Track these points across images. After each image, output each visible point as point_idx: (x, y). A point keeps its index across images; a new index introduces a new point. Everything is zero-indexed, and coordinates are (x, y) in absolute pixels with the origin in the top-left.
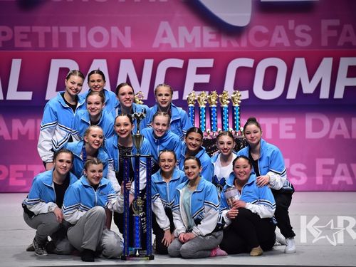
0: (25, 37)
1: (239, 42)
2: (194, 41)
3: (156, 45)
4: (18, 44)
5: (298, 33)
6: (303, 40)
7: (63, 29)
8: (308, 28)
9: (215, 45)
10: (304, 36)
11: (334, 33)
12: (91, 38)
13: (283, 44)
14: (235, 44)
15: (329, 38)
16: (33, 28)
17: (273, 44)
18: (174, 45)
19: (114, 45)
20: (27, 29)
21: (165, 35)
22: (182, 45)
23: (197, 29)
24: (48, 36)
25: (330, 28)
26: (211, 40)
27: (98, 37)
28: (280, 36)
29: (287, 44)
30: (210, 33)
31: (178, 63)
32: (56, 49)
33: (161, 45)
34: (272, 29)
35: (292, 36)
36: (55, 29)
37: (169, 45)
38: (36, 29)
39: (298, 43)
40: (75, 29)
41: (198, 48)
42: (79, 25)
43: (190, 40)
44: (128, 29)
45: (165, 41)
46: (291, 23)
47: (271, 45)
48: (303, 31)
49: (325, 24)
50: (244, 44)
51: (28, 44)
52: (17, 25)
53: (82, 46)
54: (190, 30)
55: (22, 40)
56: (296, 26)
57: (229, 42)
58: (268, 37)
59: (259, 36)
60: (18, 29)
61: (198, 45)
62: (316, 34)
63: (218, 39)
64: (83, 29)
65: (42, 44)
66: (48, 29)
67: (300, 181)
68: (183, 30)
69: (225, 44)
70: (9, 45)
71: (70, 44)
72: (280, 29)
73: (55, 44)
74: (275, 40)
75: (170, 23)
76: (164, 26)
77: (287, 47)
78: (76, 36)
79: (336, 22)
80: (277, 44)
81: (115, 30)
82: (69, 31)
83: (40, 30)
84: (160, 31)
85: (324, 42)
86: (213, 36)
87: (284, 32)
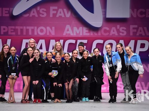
0: (13, 30)
1: (98, 34)
2: (80, 32)
3: (64, 34)
4: (10, 33)
5: (121, 30)
6: (123, 33)
7: (28, 28)
8: (125, 28)
9: (88, 34)
10: (123, 31)
11: (135, 31)
12: (39, 31)
13: (115, 34)
14: (96, 34)
15: (133, 33)
16: (16, 27)
17: (111, 34)
18: (72, 34)
19: (48, 34)
20: (13, 27)
21: (68, 30)
22: (75, 34)
23: (81, 28)
24: (22, 30)
25: (134, 28)
26: (86, 33)
27: (42, 31)
28: (114, 31)
29: (116, 34)
30: (86, 30)
31: (73, 41)
32: (25, 35)
33: (66, 34)
34: (111, 29)
35: (118, 31)
36: (25, 28)
37: (69, 34)
38: (17, 27)
39: (121, 34)
40: (33, 28)
41: (81, 36)
42: (34, 26)
43: (78, 32)
44: (53, 28)
45: (68, 32)
46: (118, 26)
47: (110, 35)
48: (123, 29)
49: (132, 27)
50: (99, 34)
51: (14, 33)
52: (9, 26)
53: (35, 34)
54: (78, 28)
55: (11, 32)
56: (120, 28)
57: (93, 33)
58: (109, 31)
59: (105, 31)
60: (10, 27)
61: (81, 34)
62: (128, 31)
63: (89, 32)
64: (36, 28)
65: (19, 33)
66: (22, 28)
67: (121, 89)
68: (75, 29)
69: (92, 34)
70: (6, 34)
71: (30, 33)
72: (114, 28)
73: (24, 34)
74: (112, 33)
75: (70, 26)
76: (68, 27)
77: (117, 36)
78: (33, 30)
79: (136, 26)
80: (112, 34)
81: (48, 28)
82: (30, 28)
83: (19, 28)
84: (66, 29)
85: (131, 34)
86: (87, 31)
87: (115, 30)
